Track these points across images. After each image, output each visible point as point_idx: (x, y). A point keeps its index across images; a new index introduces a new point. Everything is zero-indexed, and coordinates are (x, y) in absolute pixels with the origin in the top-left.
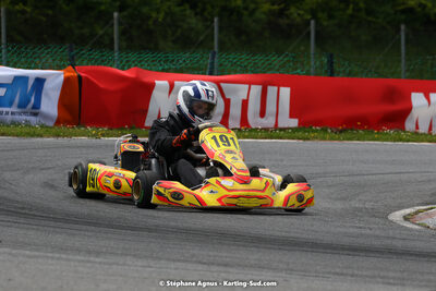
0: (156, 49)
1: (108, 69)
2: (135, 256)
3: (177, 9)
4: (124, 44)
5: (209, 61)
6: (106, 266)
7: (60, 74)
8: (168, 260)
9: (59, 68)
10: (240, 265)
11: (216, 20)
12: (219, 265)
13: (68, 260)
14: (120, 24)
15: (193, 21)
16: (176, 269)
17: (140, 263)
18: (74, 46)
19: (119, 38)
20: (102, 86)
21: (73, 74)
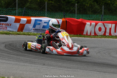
0: (87, 14)
1: (74, 19)
2: (80, 69)
3: (93, 3)
4: (78, 12)
5: (101, 17)
6: (73, 72)
7: (61, 20)
8: (89, 70)
9: (61, 18)
10: (108, 72)
11: (103, 6)
12: (103, 72)
13: (62, 70)
14: (77, 7)
15: (97, 7)
16: (91, 73)
17: (81, 71)
18: (65, 13)
19: (77, 11)
20: (72, 23)
21: (65, 20)
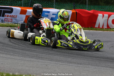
0: (99, 5)
1: (85, 10)
2: (92, 65)
4: (89, 3)
6: (83, 68)
7: (71, 11)
8: (101, 66)
13: (72, 66)
16: (103, 69)
17: (93, 67)
18: (75, 3)
19: (88, 1)
20: (83, 15)
21: (75, 11)
